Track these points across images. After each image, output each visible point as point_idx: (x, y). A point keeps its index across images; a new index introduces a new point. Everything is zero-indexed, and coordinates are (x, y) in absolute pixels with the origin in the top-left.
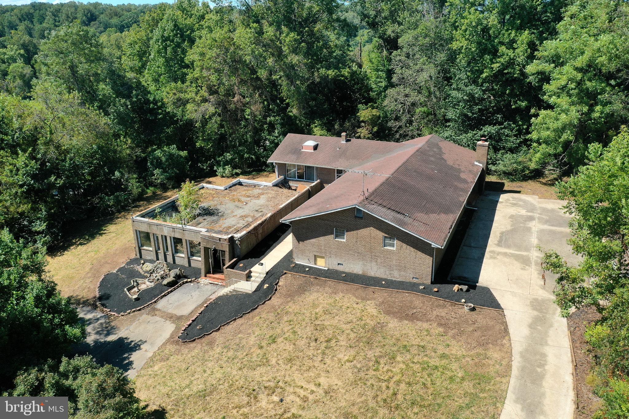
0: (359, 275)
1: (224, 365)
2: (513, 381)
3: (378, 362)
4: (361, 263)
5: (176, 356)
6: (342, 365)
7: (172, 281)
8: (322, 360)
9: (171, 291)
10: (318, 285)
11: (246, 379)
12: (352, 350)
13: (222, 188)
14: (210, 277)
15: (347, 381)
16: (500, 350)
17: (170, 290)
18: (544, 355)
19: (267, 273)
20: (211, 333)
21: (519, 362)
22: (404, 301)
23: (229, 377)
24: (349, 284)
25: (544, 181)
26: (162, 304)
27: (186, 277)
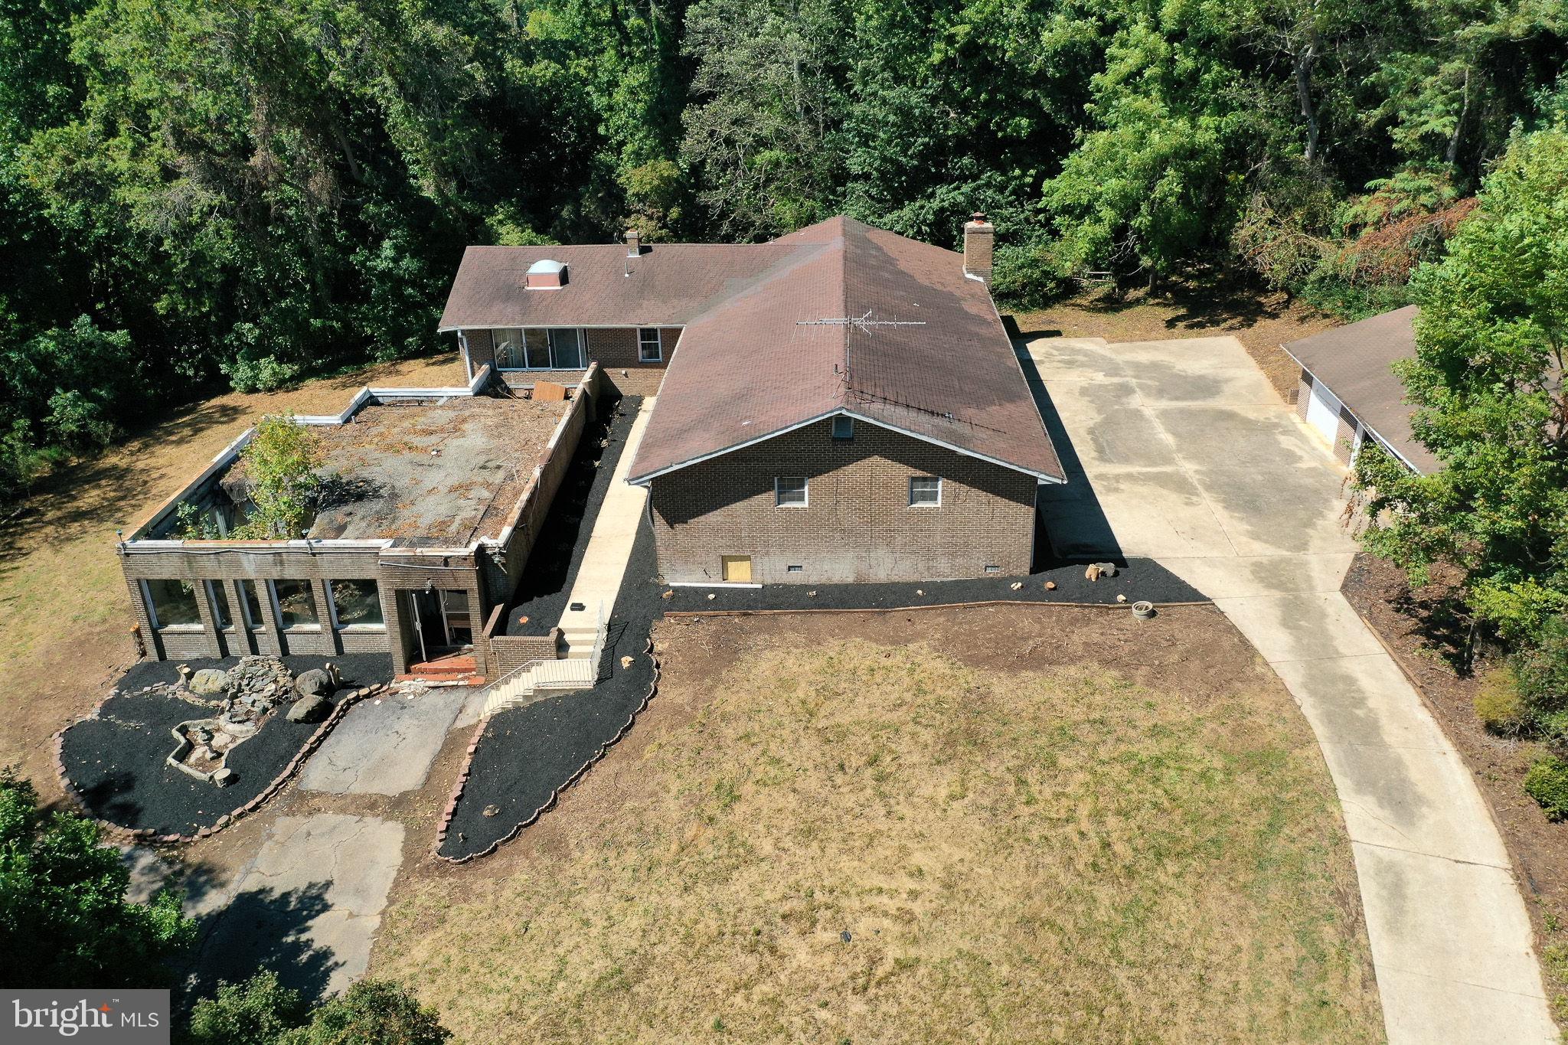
0: (847, 585)
1: (633, 891)
2: (1327, 749)
3: (1021, 782)
4: (851, 554)
5: (466, 906)
6: (945, 810)
7: (319, 705)
8: (889, 813)
9: (326, 734)
10: (760, 630)
11: (720, 911)
12: (946, 769)
13: (336, 420)
14: (422, 672)
15: (981, 845)
16: (1262, 690)
17: (320, 731)
18: (1349, 680)
19: (610, 627)
20: (536, 819)
21: (1314, 707)
22: (994, 626)
23: (667, 917)
24: (838, 613)
25: (1085, 303)
26: (317, 774)
27: (348, 686)
